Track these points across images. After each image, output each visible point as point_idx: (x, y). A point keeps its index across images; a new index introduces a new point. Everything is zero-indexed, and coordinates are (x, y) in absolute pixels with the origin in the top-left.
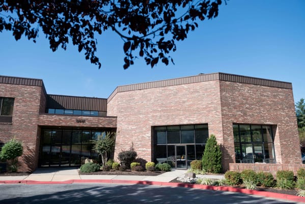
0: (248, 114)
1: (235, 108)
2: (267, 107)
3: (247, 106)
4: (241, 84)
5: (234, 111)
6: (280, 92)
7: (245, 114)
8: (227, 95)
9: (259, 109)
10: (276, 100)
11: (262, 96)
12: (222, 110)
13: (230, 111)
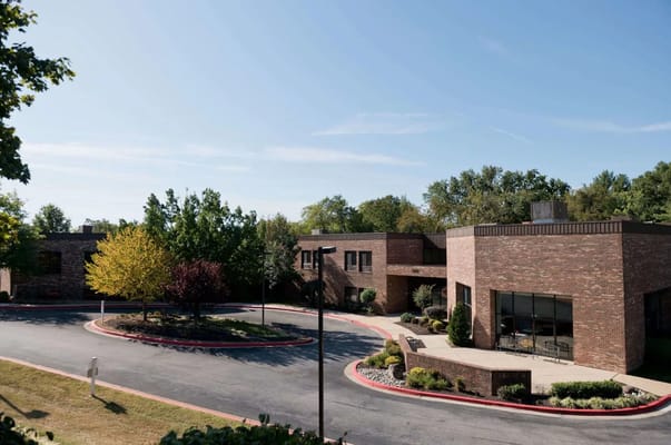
0: (515, 278)
1: (495, 270)
2: (552, 267)
3: (515, 267)
4: (506, 238)
5: (493, 275)
6: (589, 240)
7: (510, 279)
8: (485, 254)
9: (537, 272)
10: (576, 255)
11: (545, 250)
12: (477, 274)
13: (487, 273)
